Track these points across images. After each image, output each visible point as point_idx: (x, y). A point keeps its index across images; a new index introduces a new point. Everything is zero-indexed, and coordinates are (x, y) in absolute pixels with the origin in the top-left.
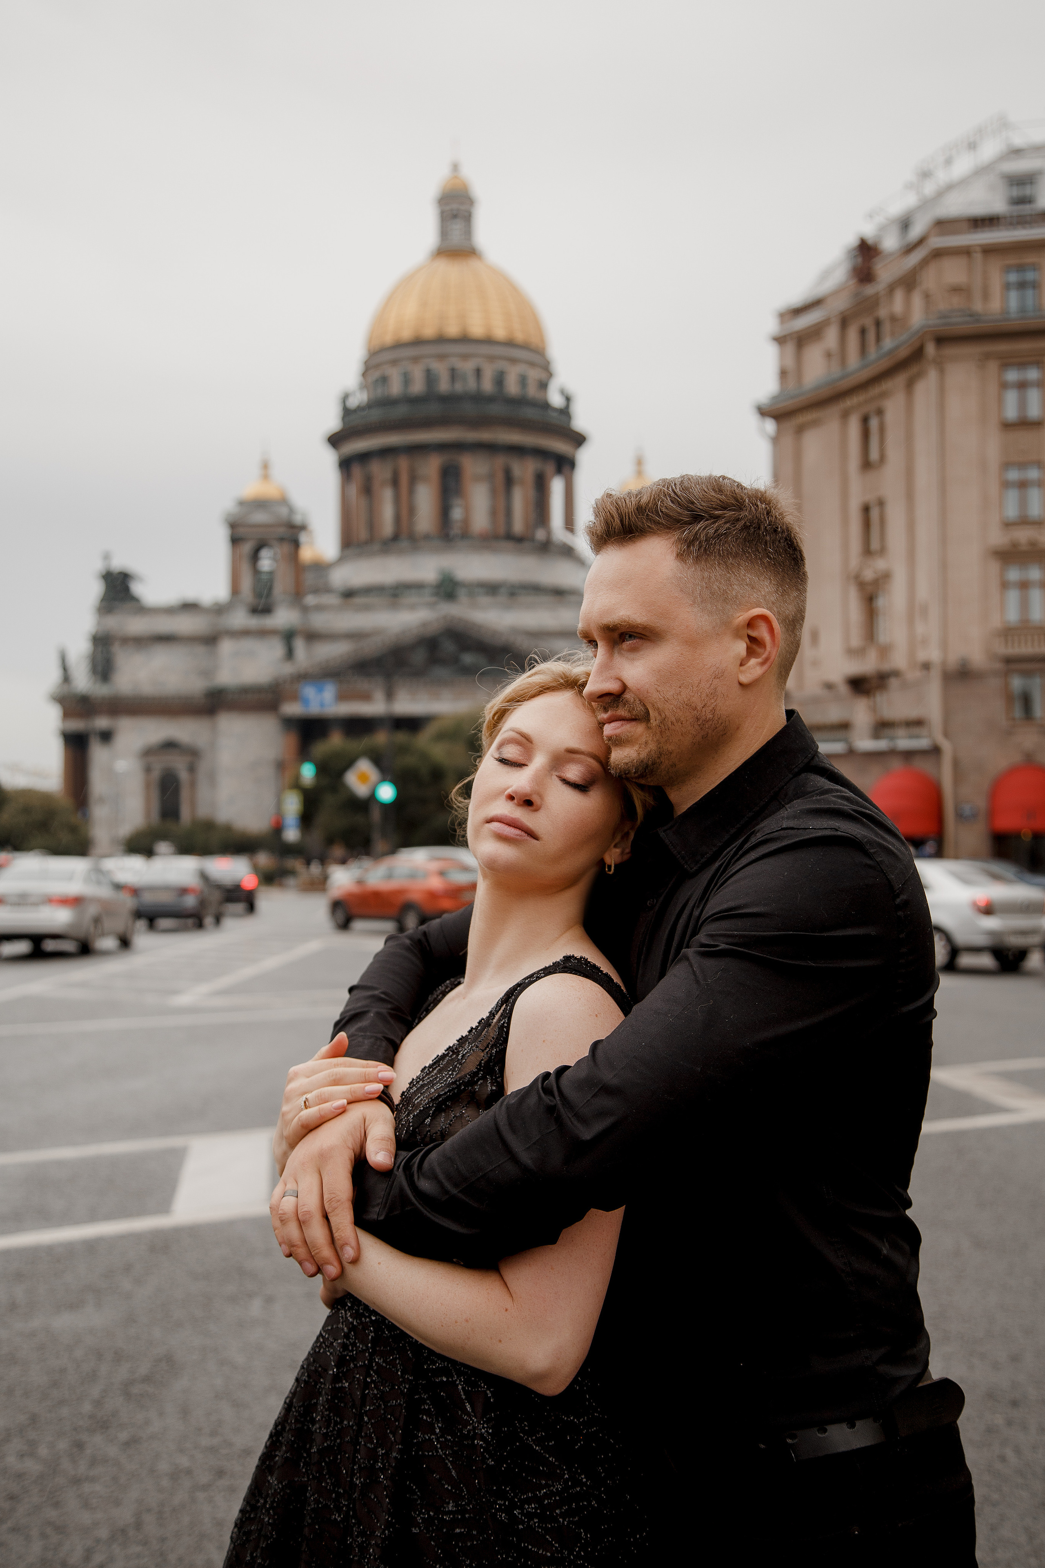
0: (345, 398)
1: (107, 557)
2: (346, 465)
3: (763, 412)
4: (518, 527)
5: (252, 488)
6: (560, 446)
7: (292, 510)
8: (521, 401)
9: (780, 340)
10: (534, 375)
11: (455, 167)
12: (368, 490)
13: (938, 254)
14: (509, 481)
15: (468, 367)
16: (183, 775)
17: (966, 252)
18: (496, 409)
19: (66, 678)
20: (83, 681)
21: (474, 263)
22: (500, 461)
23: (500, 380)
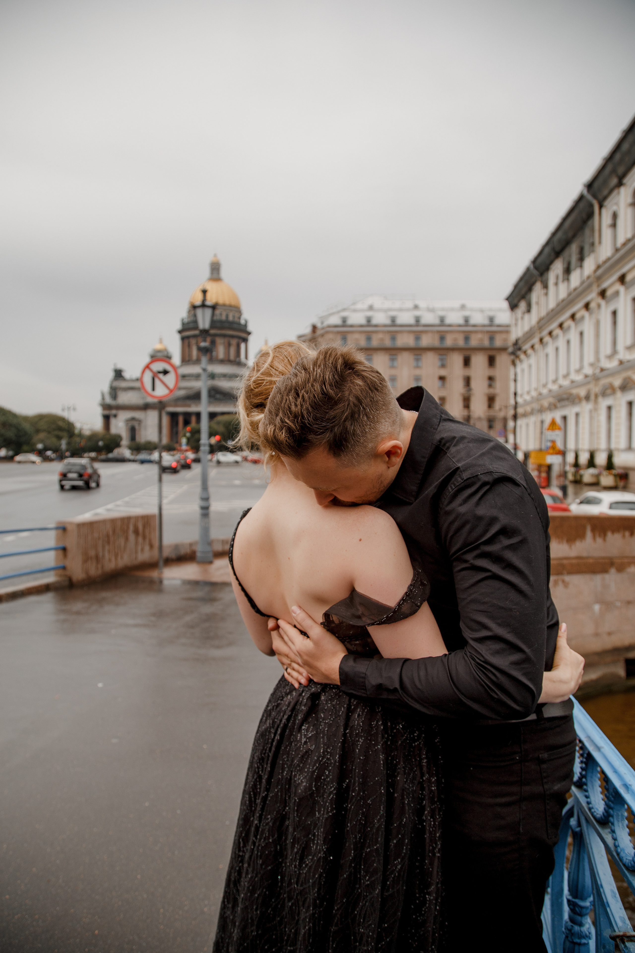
0: (183, 320)
1: (115, 365)
2: (183, 339)
4: (232, 358)
5: (159, 347)
6: (243, 335)
7: (168, 353)
8: (233, 323)
10: (237, 315)
11: (215, 256)
12: (189, 346)
13: (327, 332)
14: (229, 345)
15: (218, 312)
16: (137, 427)
17: (332, 332)
18: (226, 325)
19: (103, 399)
20: (108, 400)
21: (220, 282)
22: (226, 340)
23: (227, 316)
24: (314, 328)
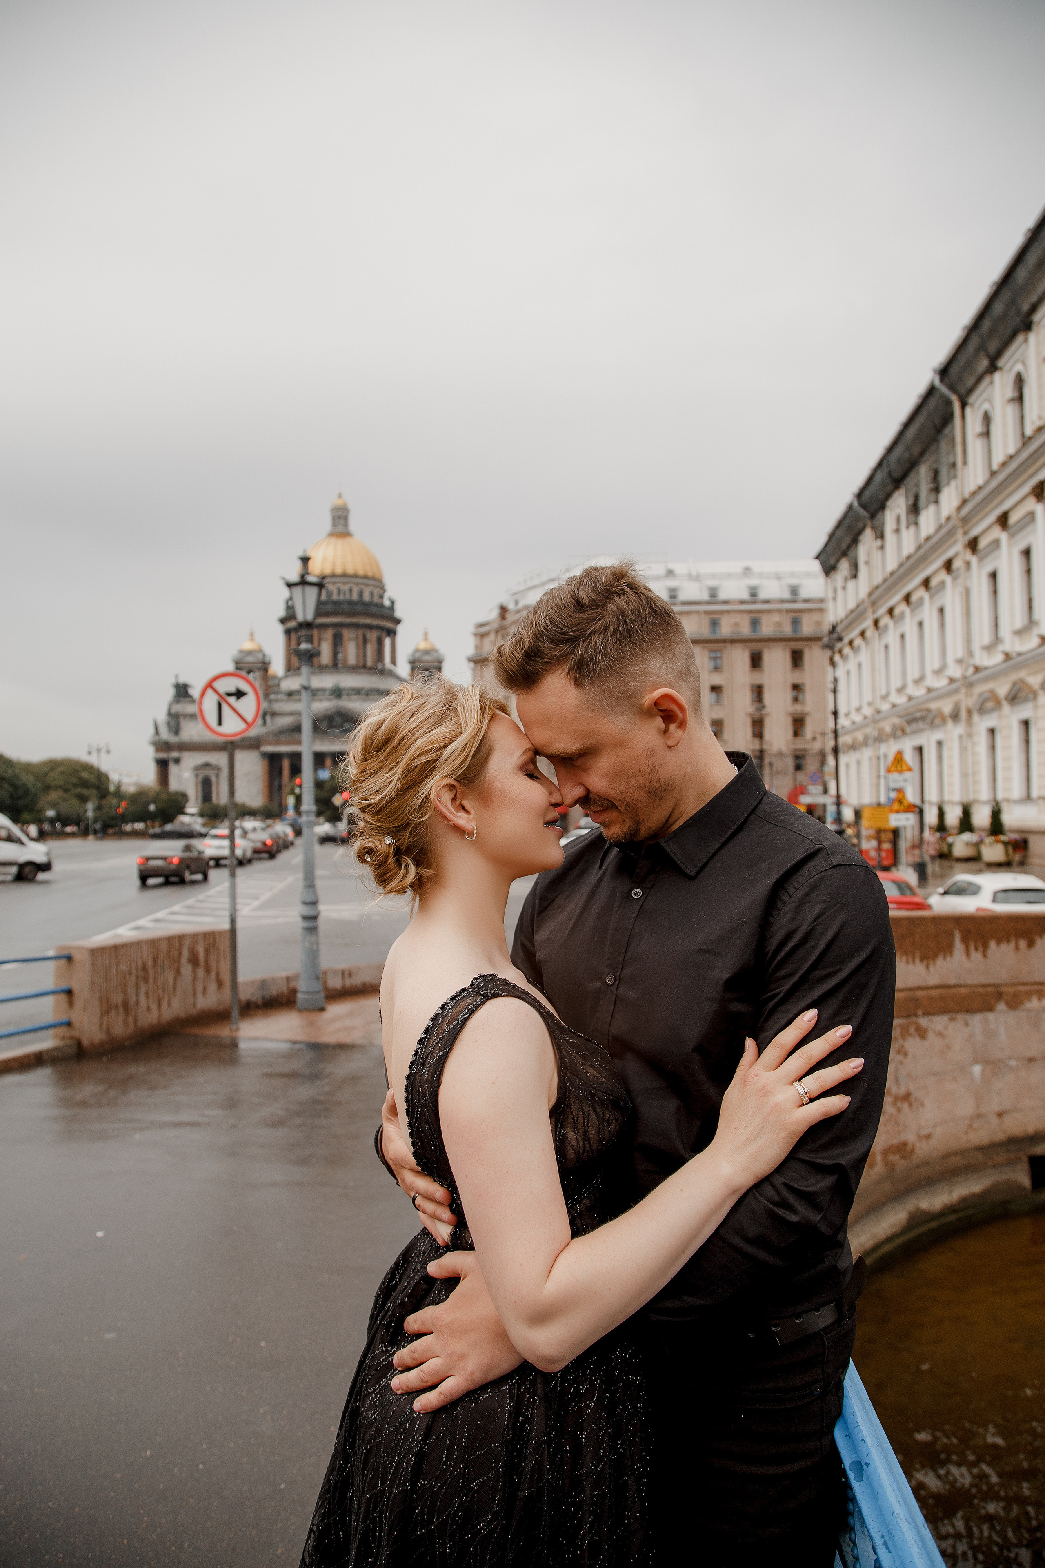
1: (176, 676)
2: (288, 632)
3: (469, 660)
4: (369, 663)
5: (248, 646)
6: (389, 625)
7: (264, 656)
8: (369, 604)
9: (476, 635)
10: (377, 591)
11: (340, 496)
14: (365, 641)
15: (346, 588)
16: (214, 779)
18: (358, 608)
19: (157, 732)
20: (166, 735)
21: (349, 539)
22: (360, 632)
23: (361, 594)
24: (503, 610)
